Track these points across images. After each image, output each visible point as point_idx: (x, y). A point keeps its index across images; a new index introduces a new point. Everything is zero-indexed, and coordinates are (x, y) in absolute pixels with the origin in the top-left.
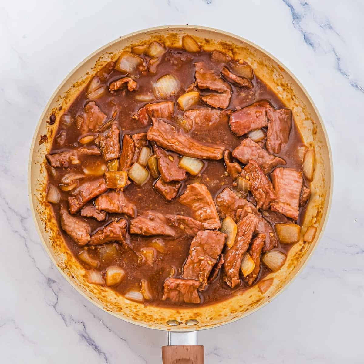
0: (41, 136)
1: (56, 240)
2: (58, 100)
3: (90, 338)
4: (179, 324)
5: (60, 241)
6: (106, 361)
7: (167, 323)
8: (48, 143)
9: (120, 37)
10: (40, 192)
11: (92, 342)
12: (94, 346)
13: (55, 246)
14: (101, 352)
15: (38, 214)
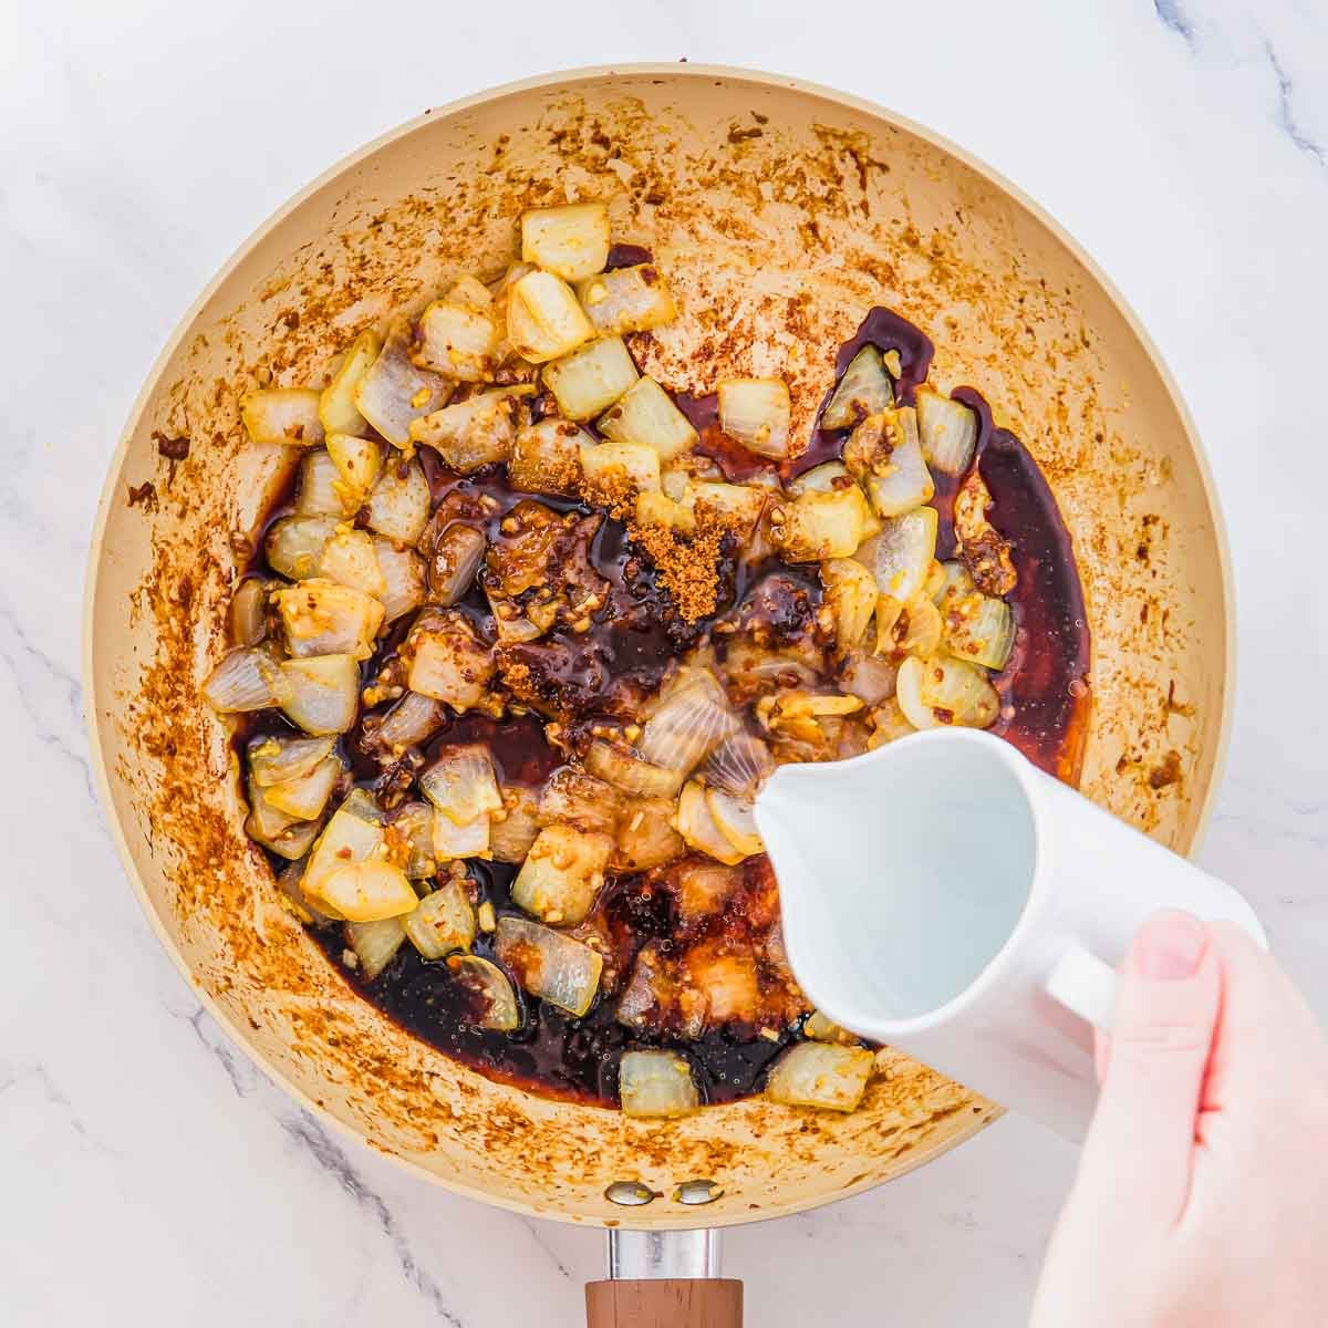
0: (132, 490)
1: (191, 878)
2: (195, 353)
3: (327, 1142)
4: (653, 1196)
5: (204, 884)
6: (383, 1226)
7: (607, 1194)
8: (157, 511)
9: (428, 112)
10: (129, 701)
11: (336, 1158)
12: (341, 1170)
13: (189, 906)
14: (367, 1195)
15: (122, 785)
